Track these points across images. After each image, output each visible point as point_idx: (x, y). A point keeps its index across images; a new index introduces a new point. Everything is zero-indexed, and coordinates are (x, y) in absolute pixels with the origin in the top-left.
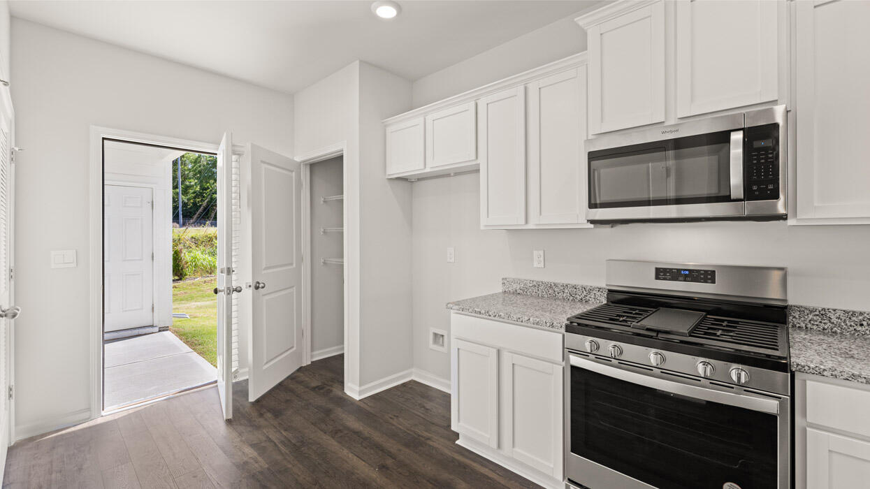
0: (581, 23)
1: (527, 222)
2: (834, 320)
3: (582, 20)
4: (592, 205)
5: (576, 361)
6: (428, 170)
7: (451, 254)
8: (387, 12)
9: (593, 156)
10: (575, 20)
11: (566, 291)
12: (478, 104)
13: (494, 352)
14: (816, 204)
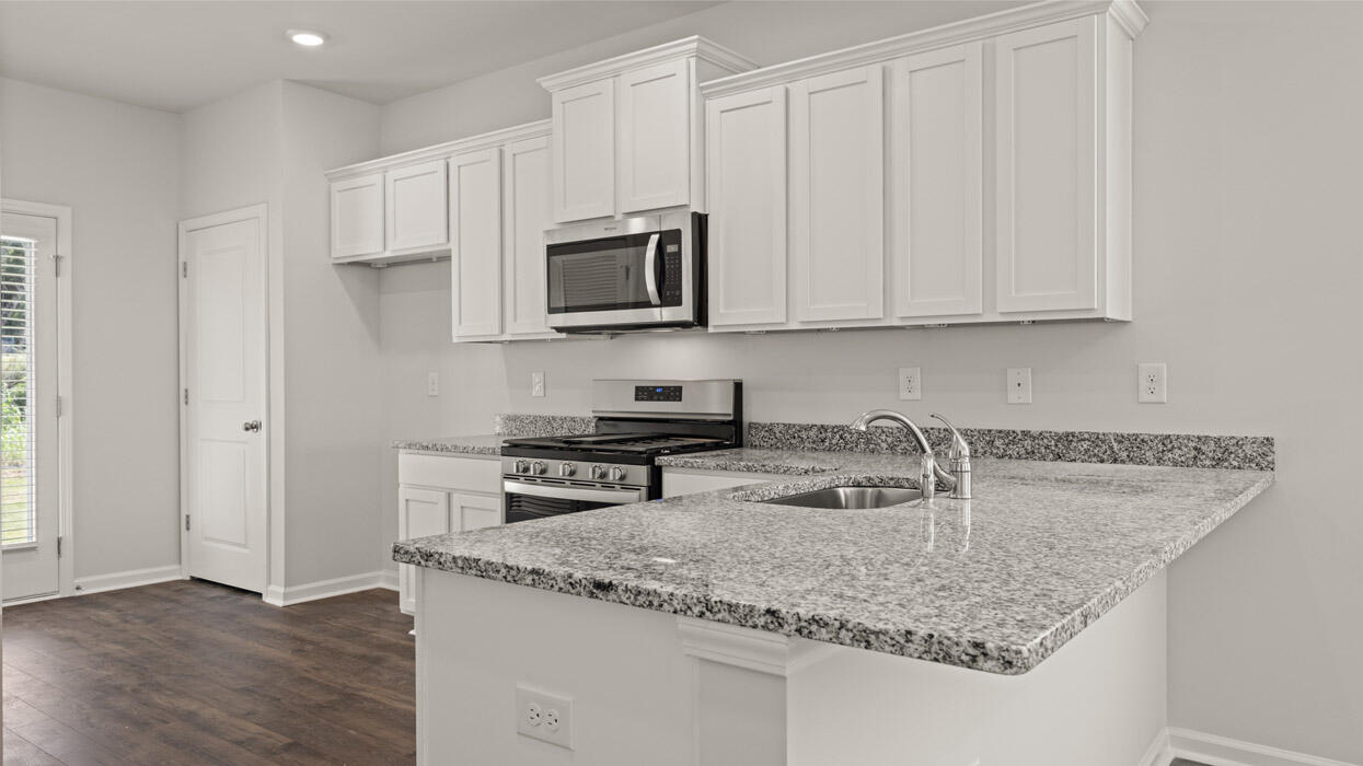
0: (544, 85)
1: (502, 331)
2: (778, 435)
3: (546, 82)
4: (552, 310)
5: (512, 487)
6: (388, 254)
7: (433, 384)
8: (308, 40)
9: (553, 250)
10: (538, 80)
11: (565, 426)
12: (450, 164)
13: (443, 495)
14: (722, 311)
